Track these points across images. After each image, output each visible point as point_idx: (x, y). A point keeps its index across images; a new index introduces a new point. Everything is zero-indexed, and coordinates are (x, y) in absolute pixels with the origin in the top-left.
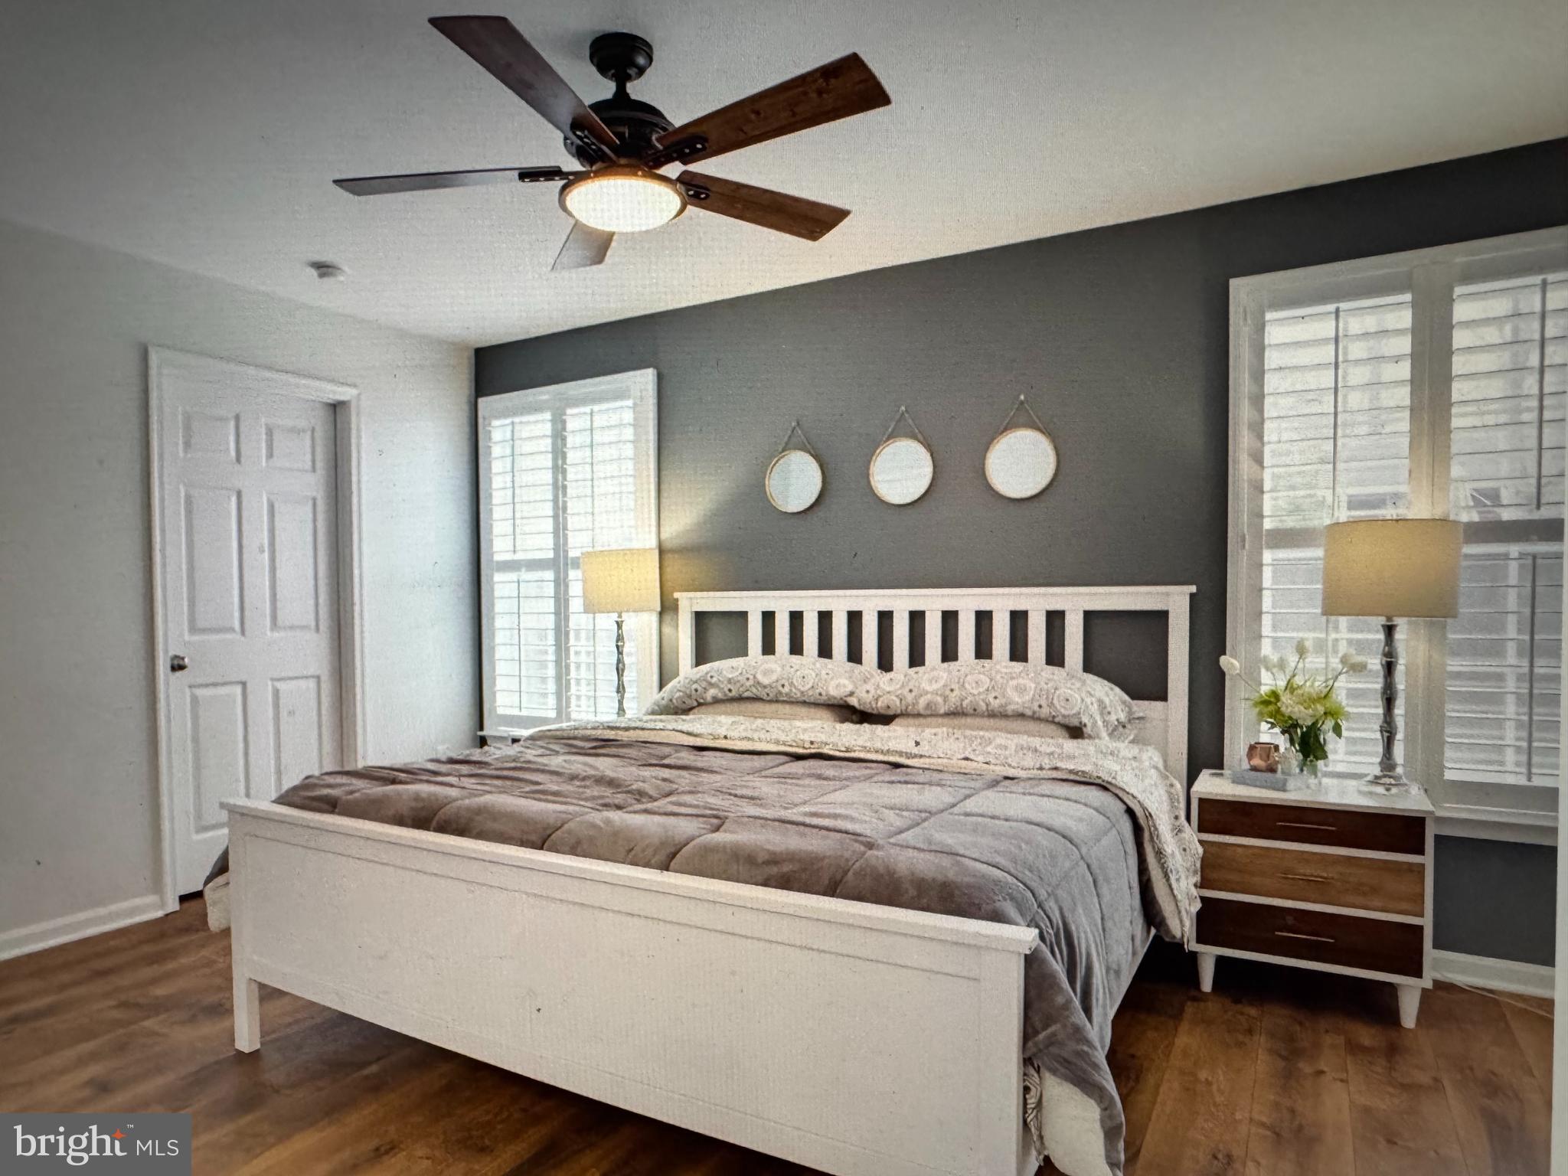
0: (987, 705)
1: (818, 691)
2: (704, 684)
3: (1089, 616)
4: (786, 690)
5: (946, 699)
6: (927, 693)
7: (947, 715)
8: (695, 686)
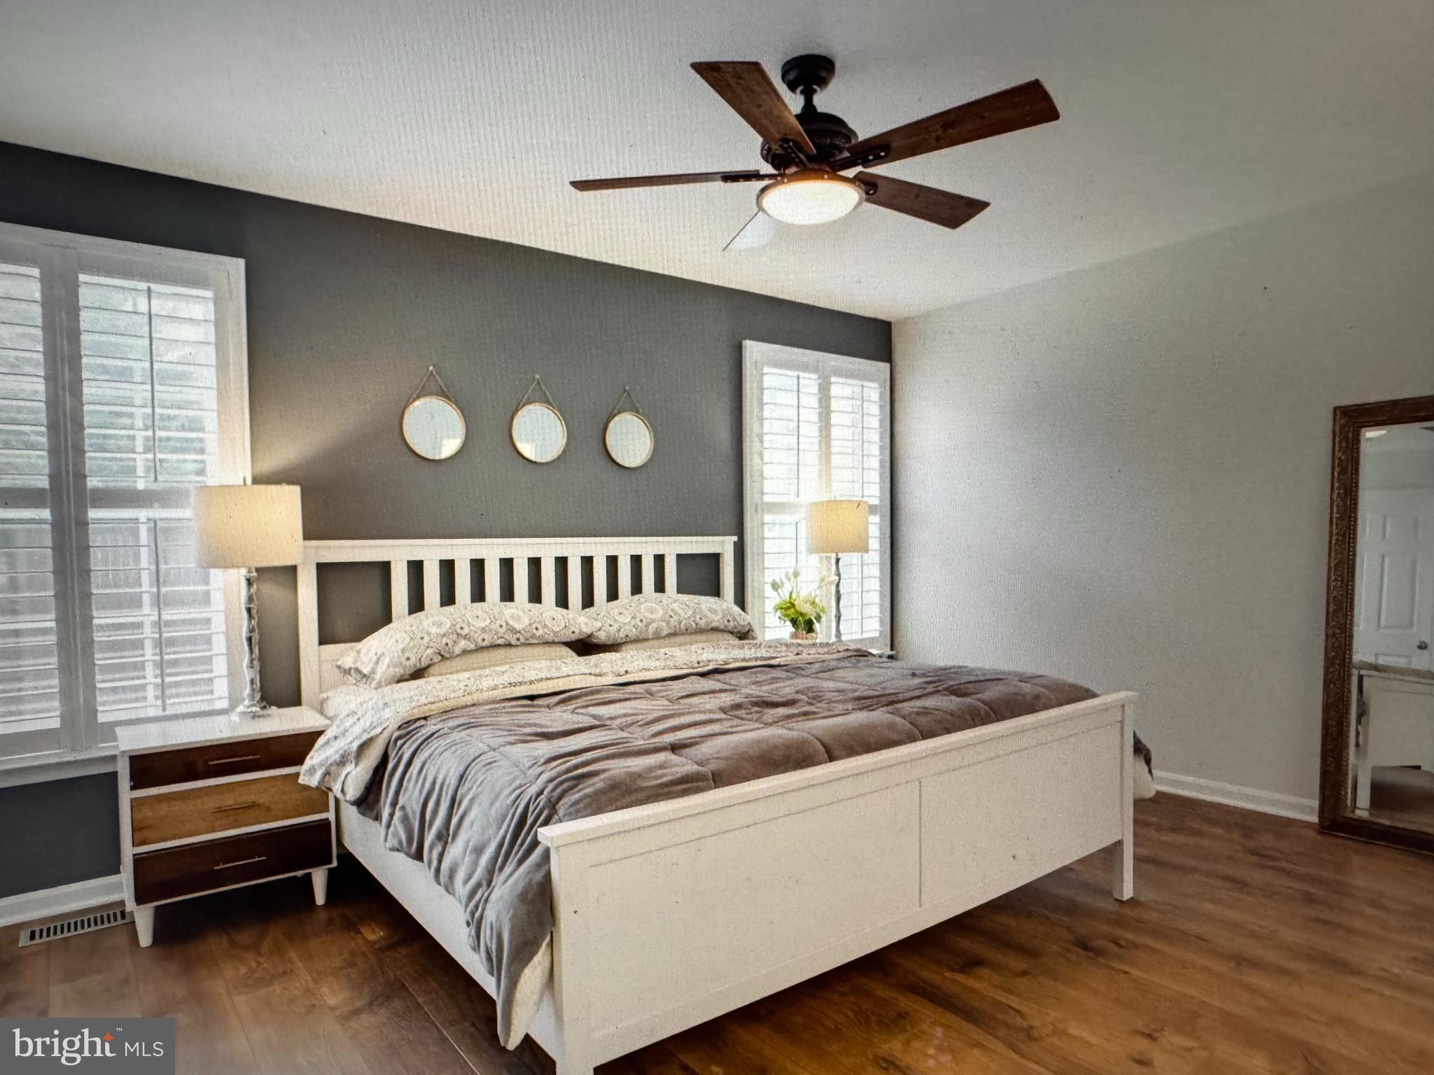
0: (697, 624)
1: (571, 630)
2: (454, 637)
3: (680, 557)
4: (540, 632)
5: (668, 622)
6: (653, 621)
7: (670, 635)
8: (445, 640)
